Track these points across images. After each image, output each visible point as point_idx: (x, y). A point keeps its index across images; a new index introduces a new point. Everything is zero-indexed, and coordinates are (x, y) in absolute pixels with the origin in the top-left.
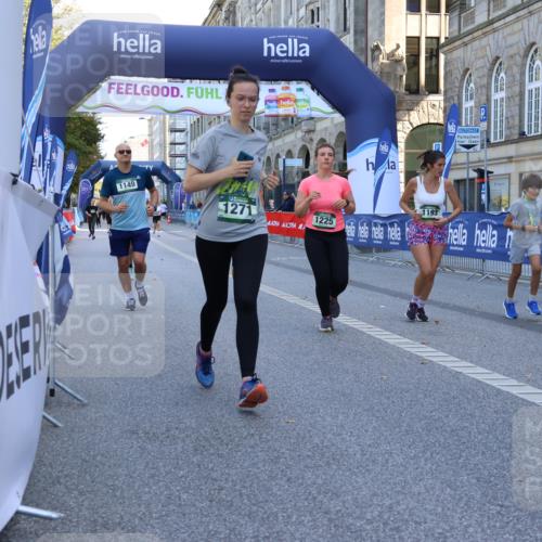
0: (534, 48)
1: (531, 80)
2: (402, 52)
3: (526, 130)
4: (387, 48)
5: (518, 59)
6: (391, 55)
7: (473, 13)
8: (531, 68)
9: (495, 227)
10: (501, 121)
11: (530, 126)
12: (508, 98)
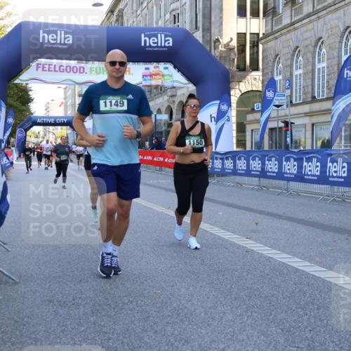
0: (321, 41)
1: (319, 62)
2: (234, 43)
3: (316, 95)
4: (224, 40)
5: (311, 48)
6: (227, 45)
7: (281, 17)
8: (319, 54)
9: (295, 160)
10: (300, 89)
11: (319, 93)
12: (304, 74)
